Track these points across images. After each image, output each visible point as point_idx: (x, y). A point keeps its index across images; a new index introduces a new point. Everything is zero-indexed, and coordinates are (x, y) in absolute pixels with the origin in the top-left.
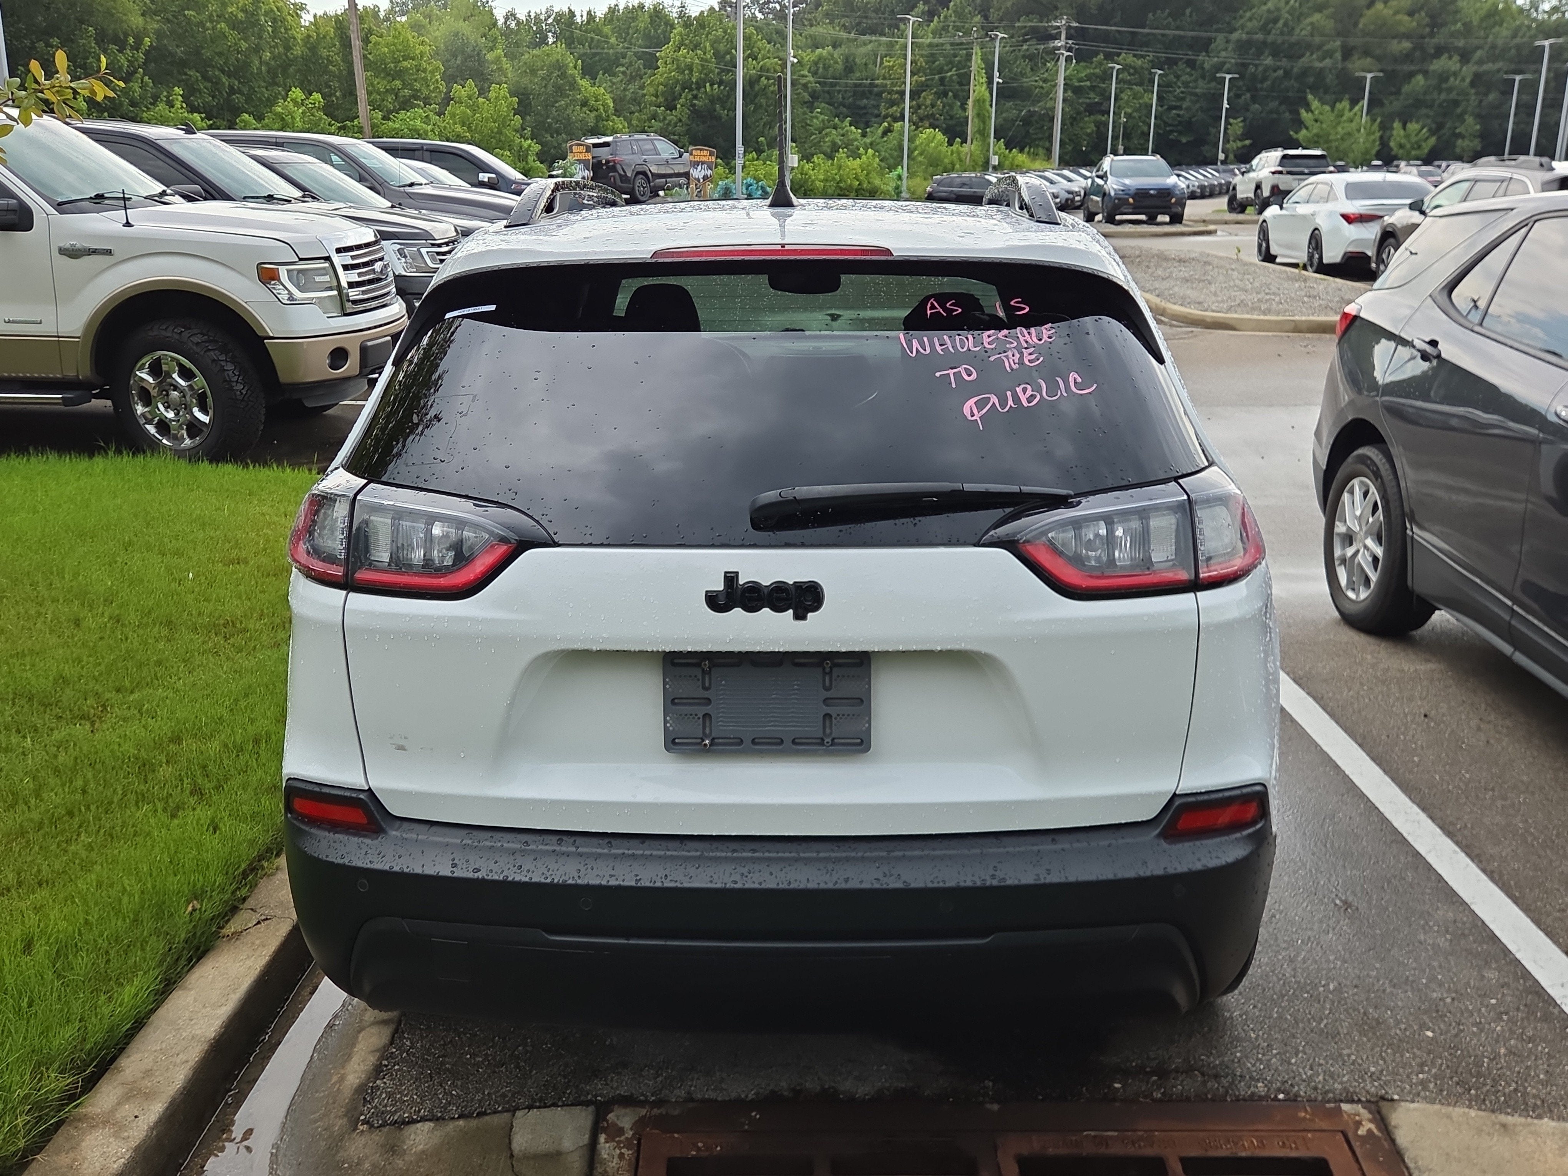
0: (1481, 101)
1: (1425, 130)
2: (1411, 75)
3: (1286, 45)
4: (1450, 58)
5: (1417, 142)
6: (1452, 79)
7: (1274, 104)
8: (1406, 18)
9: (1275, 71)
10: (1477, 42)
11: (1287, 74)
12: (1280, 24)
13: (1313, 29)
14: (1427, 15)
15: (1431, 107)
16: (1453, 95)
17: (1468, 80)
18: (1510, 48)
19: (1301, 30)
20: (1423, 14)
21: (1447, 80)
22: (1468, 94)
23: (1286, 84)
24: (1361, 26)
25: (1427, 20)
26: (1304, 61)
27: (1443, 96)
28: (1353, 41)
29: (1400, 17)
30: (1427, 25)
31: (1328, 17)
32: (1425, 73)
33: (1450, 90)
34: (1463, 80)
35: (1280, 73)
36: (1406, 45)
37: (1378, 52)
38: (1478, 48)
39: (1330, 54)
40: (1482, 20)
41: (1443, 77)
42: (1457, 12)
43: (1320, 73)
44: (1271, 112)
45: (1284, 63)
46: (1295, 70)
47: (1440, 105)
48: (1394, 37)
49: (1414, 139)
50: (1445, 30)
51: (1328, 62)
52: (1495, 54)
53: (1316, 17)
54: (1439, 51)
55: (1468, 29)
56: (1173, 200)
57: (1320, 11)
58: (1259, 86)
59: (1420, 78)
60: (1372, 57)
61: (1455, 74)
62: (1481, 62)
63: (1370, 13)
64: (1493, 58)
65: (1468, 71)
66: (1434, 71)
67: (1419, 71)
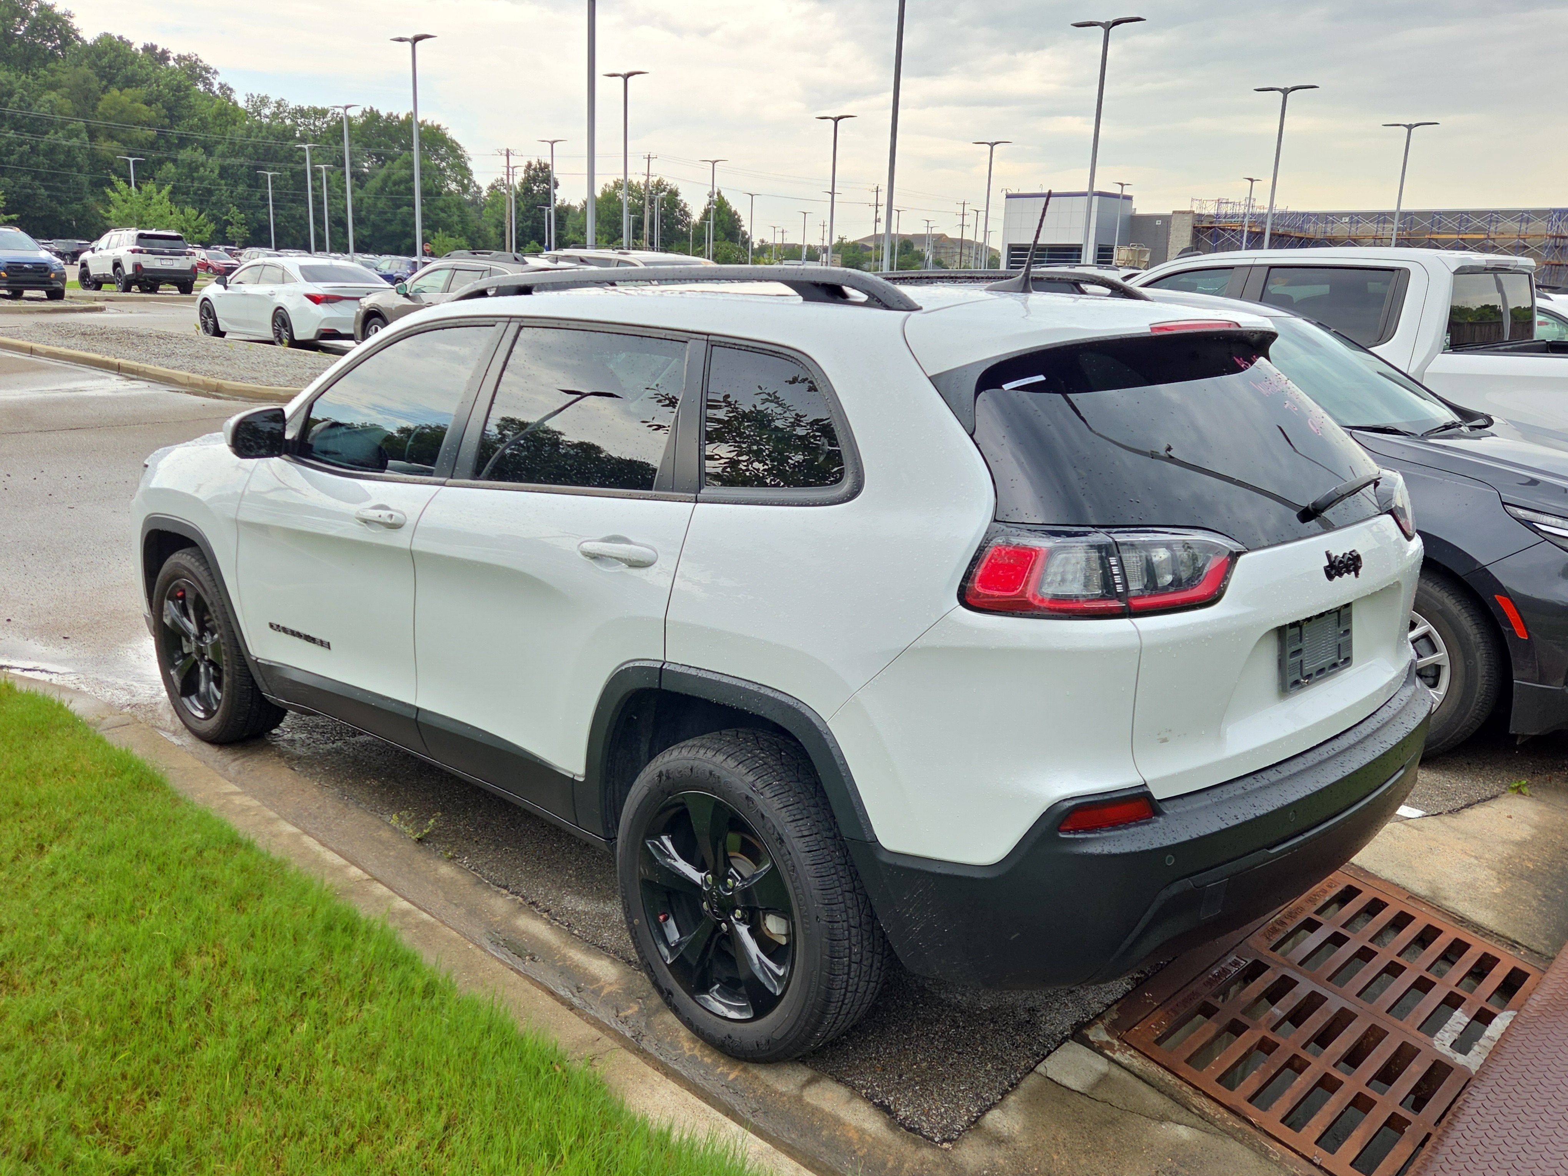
0: (232, 192)
1: (202, 216)
2: (160, 162)
3: (27, 121)
4: (195, 150)
5: (197, 227)
6: (202, 169)
7: (27, 179)
8: (145, 107)
9: (20, 145)
10: (215, 137)
11: (34, 149)
12: (16, 98)
13: (53, 106)
14: (164, 107)
15: (187, 193)
16: (206, 184)
17: (217, 172)
18: (248, 146)
19: (40, 107)
20: (160, 105)
21: (196, 169)
22: (219, 185)
23: (34, 160)
24: (100, 109)
25: (164, 112)
26: (50, 137)
27: (196, 184)
28: (93, 123)
29: (137, 105)
30: (166, 117)
31: (63, 97)
32: (174, 161)
33: (202, 179)
34: (212, 171)
35: (26, 148)
36: (152, 133)
37: (123, 136)
38: (218, 143)
39: (75, 134)
40: (215, 118)
41: (193, 167)
42: (191, 107)
43: (69, 151)
44: (24, 187)
45: (28, 136)
46: (42, 146)
47: (195, 194)
48: (138, 123)
49: (194, 224)
50: (185, 122)
51: (75, 142)
52: (236, 150)
53: (53, 95)
54: (183, 142)
55: (204, 125)
56: (53, 275)
57: (54, 90)
58: (5, 159)
59: (170, 165)
60: (118, 141)
61: (202, 165)
62: (223, 156)
63: (106, 97)
64: (235, 154)
65: (214, 163)
66: (182, 161)
67: (167, 159)
